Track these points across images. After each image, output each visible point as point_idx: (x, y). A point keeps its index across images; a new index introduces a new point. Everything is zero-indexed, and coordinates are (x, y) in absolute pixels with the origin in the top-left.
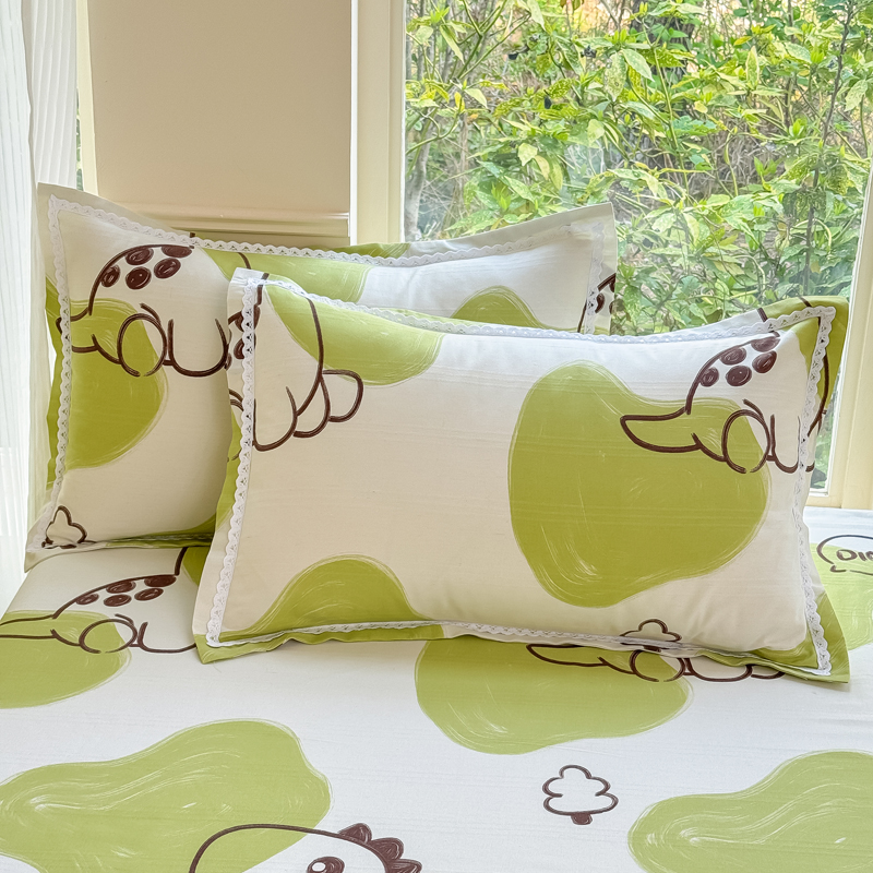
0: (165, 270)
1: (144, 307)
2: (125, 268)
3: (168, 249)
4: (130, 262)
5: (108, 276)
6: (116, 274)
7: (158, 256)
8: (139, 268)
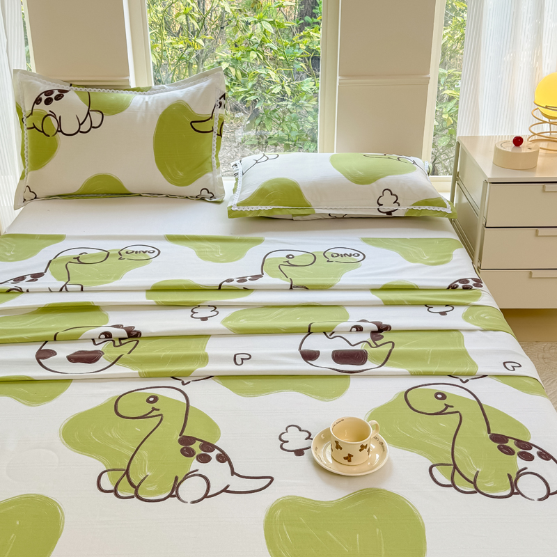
0: (58, 98)
1: (50, 111)
2: (44, 97)
3: (59, 91)
4: (46, 95)
5: (38, 101)
6: (41, 100)
7: (56, 93)
8: (49, 97)
